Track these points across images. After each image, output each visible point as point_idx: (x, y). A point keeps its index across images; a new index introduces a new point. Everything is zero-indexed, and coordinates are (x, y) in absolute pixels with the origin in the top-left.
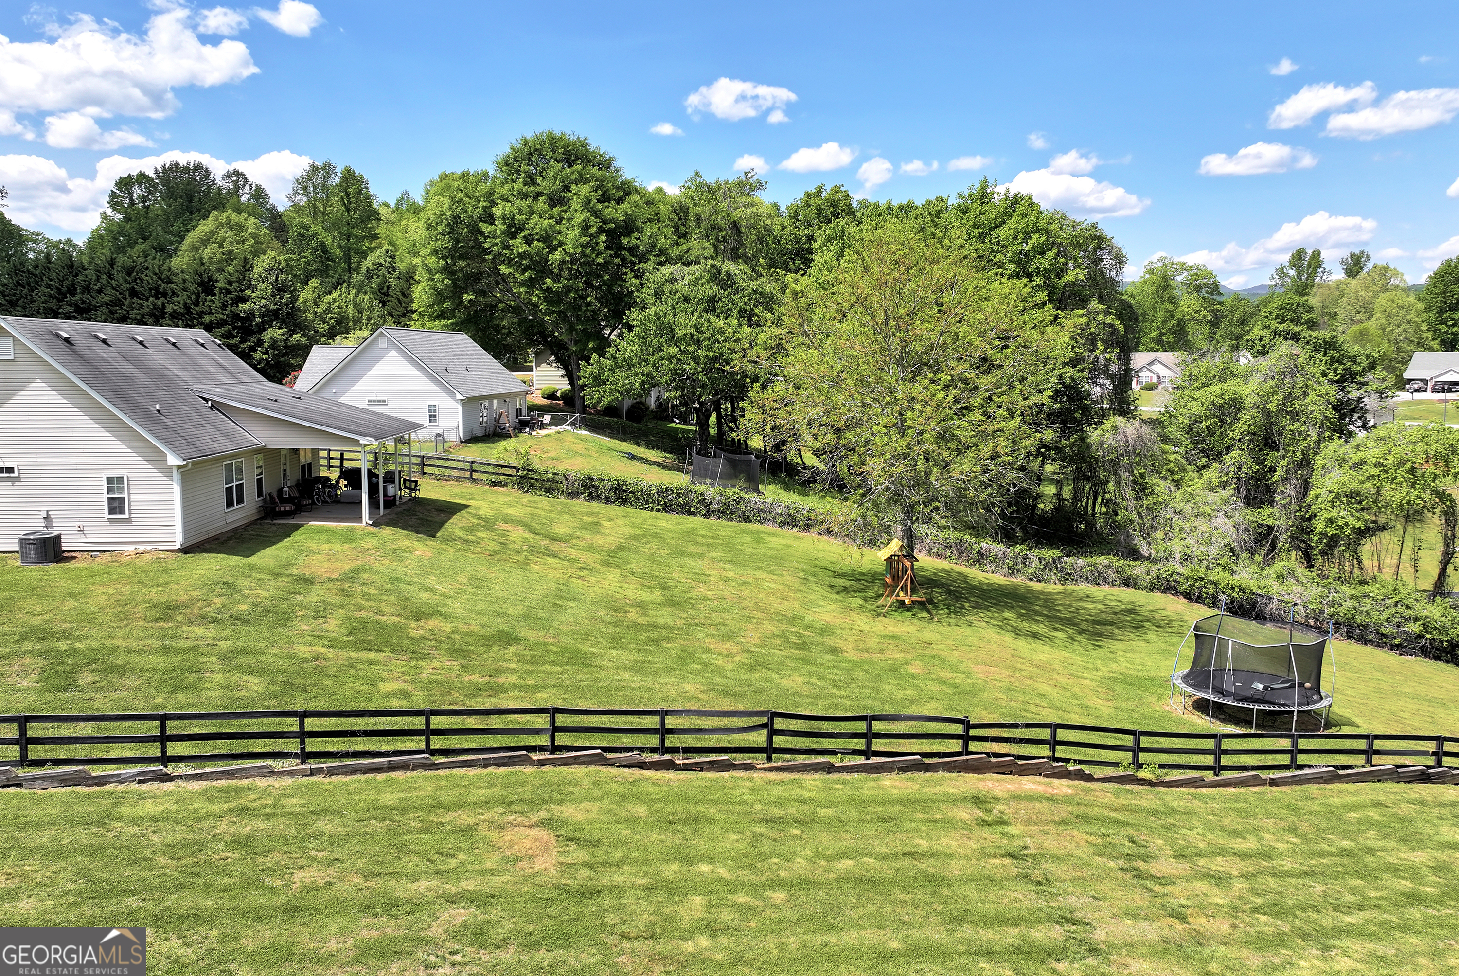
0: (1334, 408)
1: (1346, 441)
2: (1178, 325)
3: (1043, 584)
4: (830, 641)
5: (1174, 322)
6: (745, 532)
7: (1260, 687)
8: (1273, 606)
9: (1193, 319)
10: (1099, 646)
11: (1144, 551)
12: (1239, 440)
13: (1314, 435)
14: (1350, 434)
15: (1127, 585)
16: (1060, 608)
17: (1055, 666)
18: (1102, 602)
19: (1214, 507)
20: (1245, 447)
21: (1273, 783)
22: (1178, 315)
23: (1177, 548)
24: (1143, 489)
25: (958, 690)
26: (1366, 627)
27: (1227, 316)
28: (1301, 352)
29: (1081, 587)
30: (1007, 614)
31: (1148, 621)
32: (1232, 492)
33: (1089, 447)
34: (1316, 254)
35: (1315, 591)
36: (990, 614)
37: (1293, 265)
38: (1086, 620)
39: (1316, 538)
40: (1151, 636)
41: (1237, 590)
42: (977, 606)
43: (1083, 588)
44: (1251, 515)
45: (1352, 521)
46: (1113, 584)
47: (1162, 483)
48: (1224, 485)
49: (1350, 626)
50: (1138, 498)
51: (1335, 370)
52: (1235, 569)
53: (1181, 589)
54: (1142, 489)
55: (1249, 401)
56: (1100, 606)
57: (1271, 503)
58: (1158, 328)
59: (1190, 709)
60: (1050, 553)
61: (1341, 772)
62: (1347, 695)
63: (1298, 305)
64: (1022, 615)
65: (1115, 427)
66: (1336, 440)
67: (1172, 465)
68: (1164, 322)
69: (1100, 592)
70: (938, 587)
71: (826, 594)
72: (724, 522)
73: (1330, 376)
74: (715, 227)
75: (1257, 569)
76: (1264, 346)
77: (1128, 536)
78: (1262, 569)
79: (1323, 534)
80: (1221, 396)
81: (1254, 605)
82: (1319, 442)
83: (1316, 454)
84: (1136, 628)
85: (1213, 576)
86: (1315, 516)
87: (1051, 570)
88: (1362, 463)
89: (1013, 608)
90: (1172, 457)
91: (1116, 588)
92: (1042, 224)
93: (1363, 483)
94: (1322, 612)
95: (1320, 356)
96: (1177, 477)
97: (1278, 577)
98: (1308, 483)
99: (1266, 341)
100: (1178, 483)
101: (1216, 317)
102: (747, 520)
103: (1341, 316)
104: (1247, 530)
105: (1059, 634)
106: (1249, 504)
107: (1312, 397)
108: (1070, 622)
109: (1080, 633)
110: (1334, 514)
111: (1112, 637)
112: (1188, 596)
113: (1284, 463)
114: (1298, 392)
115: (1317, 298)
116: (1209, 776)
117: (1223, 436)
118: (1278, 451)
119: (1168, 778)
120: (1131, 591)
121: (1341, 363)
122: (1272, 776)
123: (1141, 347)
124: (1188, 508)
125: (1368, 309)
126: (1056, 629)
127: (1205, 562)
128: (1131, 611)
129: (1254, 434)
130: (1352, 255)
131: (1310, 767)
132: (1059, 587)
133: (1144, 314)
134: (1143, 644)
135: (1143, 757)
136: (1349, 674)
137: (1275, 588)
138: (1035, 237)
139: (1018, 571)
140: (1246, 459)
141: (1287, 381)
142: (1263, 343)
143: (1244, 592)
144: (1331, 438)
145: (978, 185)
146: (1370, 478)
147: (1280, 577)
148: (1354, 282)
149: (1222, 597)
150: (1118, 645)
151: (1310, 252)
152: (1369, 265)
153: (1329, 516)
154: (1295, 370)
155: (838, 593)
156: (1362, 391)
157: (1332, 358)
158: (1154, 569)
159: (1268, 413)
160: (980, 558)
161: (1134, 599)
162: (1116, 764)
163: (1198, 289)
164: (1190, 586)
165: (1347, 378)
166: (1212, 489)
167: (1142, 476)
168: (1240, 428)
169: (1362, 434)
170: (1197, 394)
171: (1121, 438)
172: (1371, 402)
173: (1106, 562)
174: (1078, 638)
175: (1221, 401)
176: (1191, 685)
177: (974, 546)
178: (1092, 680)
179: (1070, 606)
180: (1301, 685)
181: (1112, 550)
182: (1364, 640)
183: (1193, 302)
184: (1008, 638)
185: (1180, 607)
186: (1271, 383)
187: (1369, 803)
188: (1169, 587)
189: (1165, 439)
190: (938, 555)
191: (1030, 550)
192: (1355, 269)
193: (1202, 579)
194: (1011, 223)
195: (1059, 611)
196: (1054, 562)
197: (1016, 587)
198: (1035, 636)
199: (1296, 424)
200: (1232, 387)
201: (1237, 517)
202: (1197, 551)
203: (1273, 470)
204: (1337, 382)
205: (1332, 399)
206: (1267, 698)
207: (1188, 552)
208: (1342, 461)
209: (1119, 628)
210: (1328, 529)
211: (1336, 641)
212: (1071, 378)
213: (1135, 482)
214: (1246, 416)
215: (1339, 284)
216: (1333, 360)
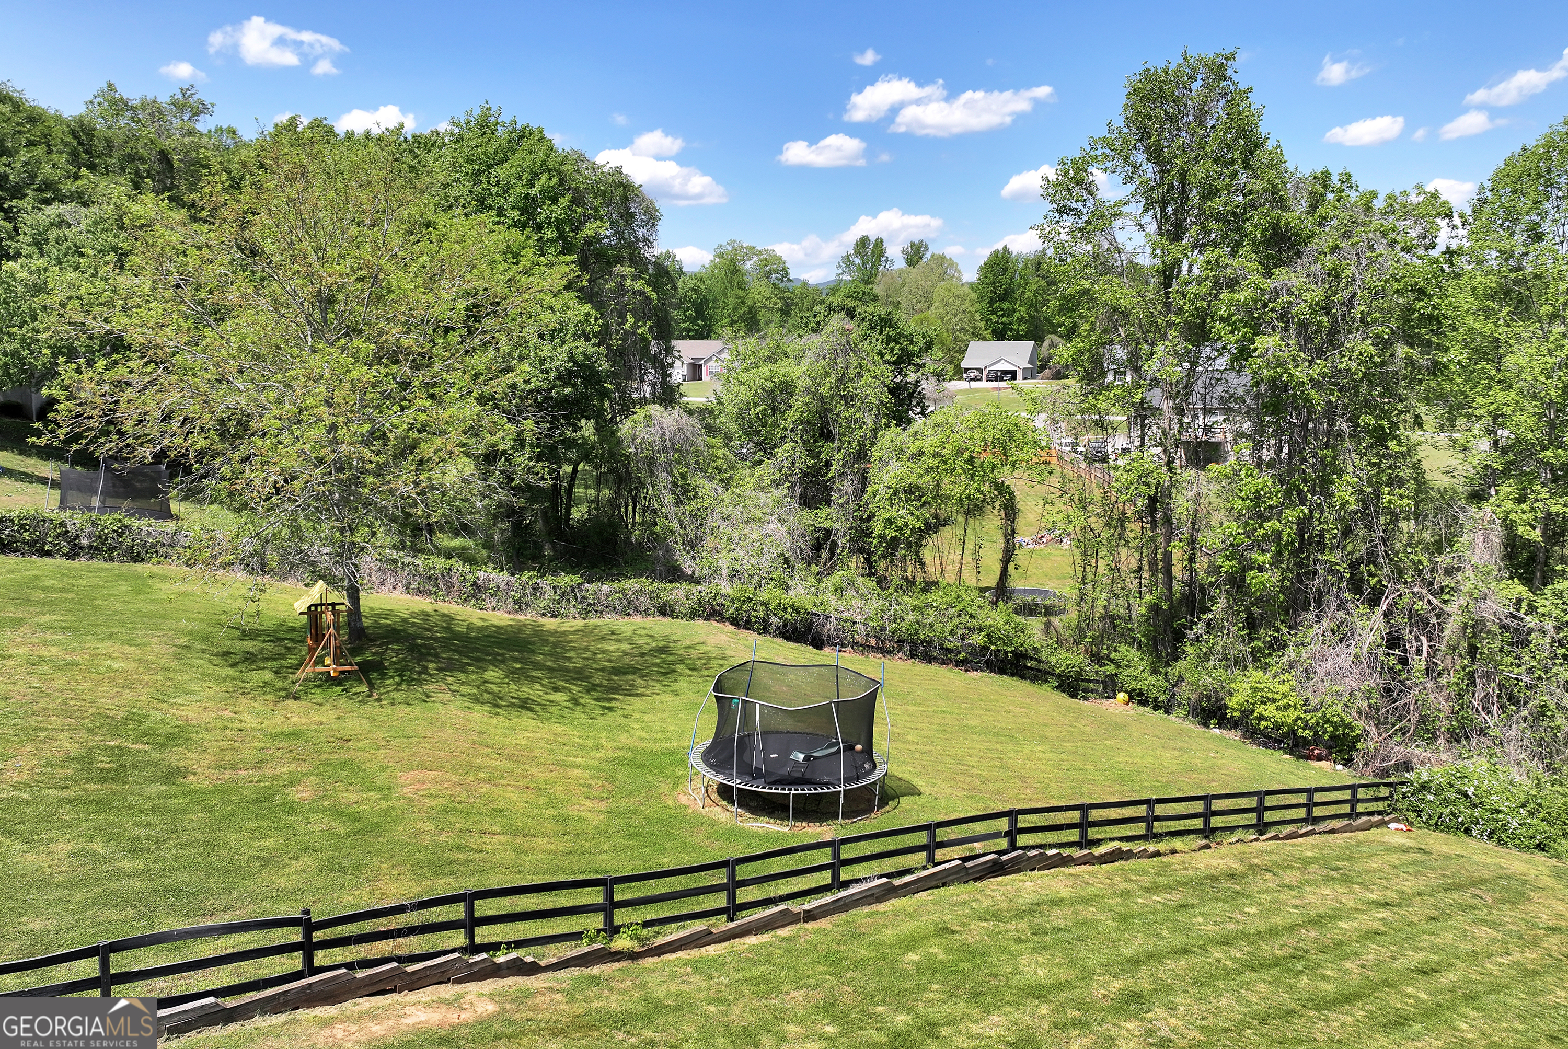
0: (890, 391)
1: (904, 429)
2: (750, 312)
3: (559, 620)
4: (174, 757)
5: (744, 309)
6: (121, 577)
7: (801, 757)
8: (831, 626)
9: (765, 307)
10: (610, 709)
11: (688, 566)
12: (792, 431)
13: (869, 421)
14: (909, 421)
15: (663, 613)
16: (572, 654)
17: (537, 753)
18: (629, 640)
19: (766, 510)
20: (797, 438)
21: (810, 916)
22: (749, 302)
23: (724, 562)
24: (686, 491)
25: (358, 826)
26: (930, 643)
27: (797, 304)
28: (855, 330)
29: (607, 620)
30: (492, 674)
31: (682, 661)
32: (786, 491)
33: (619, 442)
34: (879, 242)
35: (876, 604)
36: (462, 677)
37: (858, 253)
38: (603, 670)
39: (875, 542)
40: (682, 684)
41: (790, 610)
42: (449, 667)
43: (610, 621)
44: (807, 517)
45: (911, 520)
46: (646, 613)
47: (708, 484)
48: (777, 484)
49: (914, 643)
50: (678, 503)
51: (892, 350)
52: (790, 583)
53: (727, 614)
54: (683, 493)
55: (801, 384)
56: (625, 646)
57: (828, 502)
58: (729, 315)
59: (714, 796)
60: (567, 579)
61: (897, 882)
62: (909, 742)
63: (864, 293)
64: (514, 672)
65: (648, 417)
66: (893, 428)
67: (720, 462)
68: (735, 309)
69: (626, 625)
70: (397, 641)
71: (211, 669)
72: (96, 563)
73: (887, 357)
74: (132, 158)
75: (814, 582)
76: (818, 323)
77: (668, 550)
78: (819, 581)
79: (882, 537)
80: (770, 379)
81: (809, 626)
82: (875, 431)
83: (873, 444)
84: (665, 674)
85: (764, 596)
86: (874, 515)
87: (568, 601)
88: (921, 453)
89: (503, 662)
90: (719, 453)
91: (650, 618)
92: (551, 163)
93: (921, 476)
94: (883, 629)
95: (876, 335)
96: (726, 476)
97: (836, 590)
98: (866, 478)
99: (820, 317)
100: (726, 483)
101: (787, 305)
102: (137, 559)
103: (903, 306)
104: (803, 536)
105: (559, 697)
106: (805, 504)
107: (866, 378)
108: (579, 675)
109: (588, 691)
110: (892, 513)
111: (630, 693)
112: (735, 622)
113: (839, 456)
114: (852, 373)
115: (881, 286)
116: (722, 924)
117: (776, 425)
118: (833, 442)
119: (660, 941)
120: (667, 620)
121: (897, 343)
122: (807, 907)
123: (713, 336)
124: (737, 512)
125: (927, 298)
126: (556, 689)
127: (756, 577)
128: (663, 650)
129: (808, 422)
130: (912, 244)
131: (857, 881)
132: (579, 623)
133: (715, 300)
134: (668, 698)
135: (620, 916)
136: (911, 708)
137: (833, 601)
138: (544, 178)
139: (527, 605)
140: (800, 451)
141: (839, 360)
142: (817, 319)
143: (798, 613)
144: (887, 426)
145: (477, 112)
146: (929, 470)
147: (838, 590)
148: (915, 270)
149: (774, 620)
150: (637, 703)
151: (873, 239)
152: (928, 255)
153: (887, 516)
154: (850, 347)
155: (233, 665)
156: (919, 374)
157: (888, 337)
158: (696, 589)
159: (822, 399)
160: (477, 592)
161: (668, 632)
162: (576, 936)
163: (768, 275)
164: (737, 609)
165: (904, 360)
166: (762, 489)
167: (683, 477)
168: (792, 416)
169: (919, 422)
170: (745, 377)
171: (656, 430)
172: (928, 387)
173: (637, 586)
174: (586, 700)
175: (770, 384)
176: (711, 766)
177: (469, 576)
178: (586, 768)
179: (586, 649)
180: (850, 748)
181: (646, 569)
182: (928, 658)
183: (763, 288)
184: (479, 715)
185: (724, 637)
186: (823, 362)
187: (931, 928)
188: (713, 613)
189: (711, 430)
190: (420, 592)
191: (542, 577)
192: (915, 259)
193: (750, 600)
194: (515, 160)
195: (569, 659)
196: (573, 591)
197: (521, 627)
198: (525, 705)
199: (852, 410)
200: (783, 369)
201: (792, 521)
202: (747, 564)
203: (828, 464)
204: (894, 363)
205: (888, 381)
206: (808, 776)
207: (737, 567)
208: (900, 452)
209: (642, 677)
210: (887, 531)
211: (900, 662)
212: (584, 354)
213: (675, 484)
214: (799, 401)
215: (901, 272)
216: (889, 339)
